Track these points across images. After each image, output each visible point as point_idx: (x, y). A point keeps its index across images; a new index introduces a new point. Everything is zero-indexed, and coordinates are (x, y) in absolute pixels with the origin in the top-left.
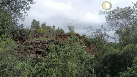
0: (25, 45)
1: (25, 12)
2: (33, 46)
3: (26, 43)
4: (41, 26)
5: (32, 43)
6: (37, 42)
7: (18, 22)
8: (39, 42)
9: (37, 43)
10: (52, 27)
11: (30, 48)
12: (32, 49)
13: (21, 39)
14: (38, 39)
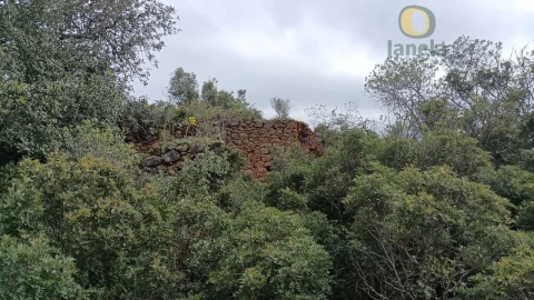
0: (152, 154)
1: (150, 57)
2: (172, 156)
3: (155, 150)
4: (199, 89)
5: (167, 150)
6: (180, 147)
7: (131, 83)
8: (185, 147)
9: (179, 151)
10: (236, 96)
11: (163, 163)
12: (168, 164)
13: (140, 135)
14: (183, 140)
